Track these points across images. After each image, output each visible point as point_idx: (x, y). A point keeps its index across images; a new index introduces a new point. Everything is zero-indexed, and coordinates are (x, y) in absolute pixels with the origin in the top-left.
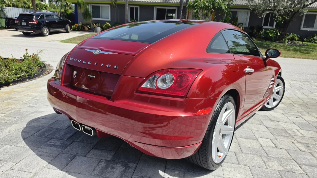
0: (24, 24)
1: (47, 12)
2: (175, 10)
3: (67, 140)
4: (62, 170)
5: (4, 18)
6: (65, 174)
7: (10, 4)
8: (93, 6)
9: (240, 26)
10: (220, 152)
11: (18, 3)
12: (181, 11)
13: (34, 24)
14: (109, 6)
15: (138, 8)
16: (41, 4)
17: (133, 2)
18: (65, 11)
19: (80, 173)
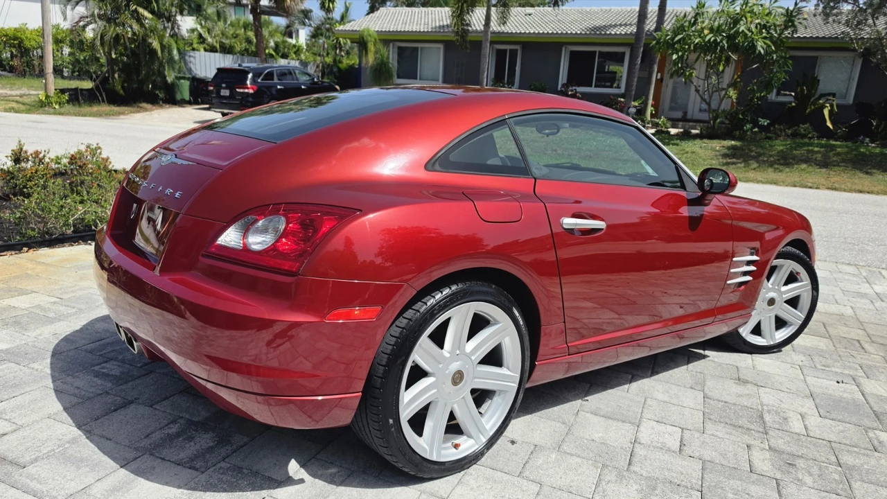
0: (225, 92)
1: (289, 63)
2: (623, 54)
3: (141, 367)
4: (79, 427)
5: (188, 79)
6: (81, 435)
7: (215, 44)
8: (400, 48)
9: (825, 103)
10: (466, 435)
11: (233, 40)
12: (638, 58)
13: (248, 93)
14: (441, 46)
15: (517, 50)
16: (286, 44)
17: (505, 35)
18: (335, 60)
19: (110, 440)
